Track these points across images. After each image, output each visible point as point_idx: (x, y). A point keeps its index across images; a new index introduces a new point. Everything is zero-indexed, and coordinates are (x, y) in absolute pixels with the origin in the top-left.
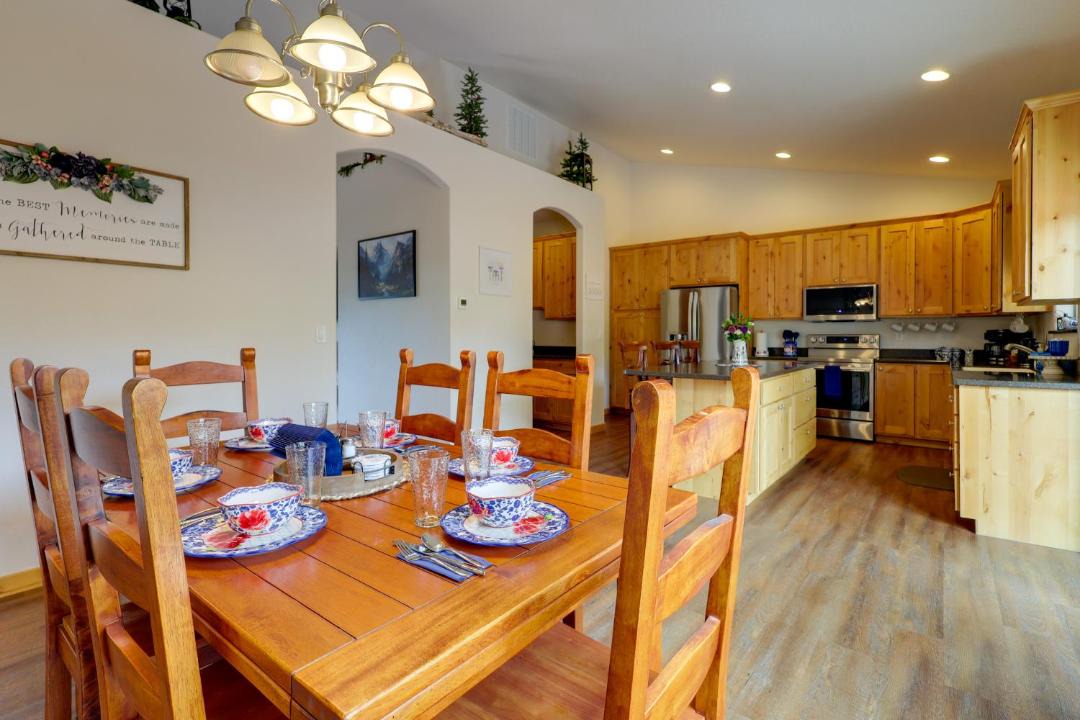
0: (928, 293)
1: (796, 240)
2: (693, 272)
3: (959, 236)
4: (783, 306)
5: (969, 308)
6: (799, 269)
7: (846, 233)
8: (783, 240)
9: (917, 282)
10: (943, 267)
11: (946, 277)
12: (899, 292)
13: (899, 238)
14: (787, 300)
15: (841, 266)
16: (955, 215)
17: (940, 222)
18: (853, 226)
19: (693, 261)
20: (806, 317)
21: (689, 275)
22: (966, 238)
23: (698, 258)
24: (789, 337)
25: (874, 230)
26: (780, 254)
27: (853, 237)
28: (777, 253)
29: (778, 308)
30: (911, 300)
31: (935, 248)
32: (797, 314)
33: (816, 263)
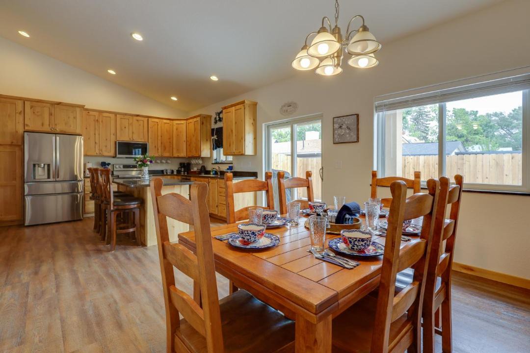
0: (165, 148)
1: (111, 116)
2: (47, 122)
3: (175, 128)
4: (104, 149)
5: (178, 154)
6: (113, 131)
7: (135, 118)
8: (105, 114)
9: (161, 143)
10: (169, 139)
11: (170, 142)
12: (155, 147)
13: (155, 124)
14: (106, 146)
15: (133, 133)
16: (173, 120)
17: (168, 121)
18: (138, 116)
19: (46, 115)
20: (118, 156)
21: (43, 125)
22: (177, 129)
23: (51, 114)
24: (105, 166)
25: (146, 119)
26: (102, 121)
27: (137, 120)
28: (101, 120)
29: (101, 150)
30: (160, 150)
31: (167, 131)
32: (112, 153)
33: (121, 129)
